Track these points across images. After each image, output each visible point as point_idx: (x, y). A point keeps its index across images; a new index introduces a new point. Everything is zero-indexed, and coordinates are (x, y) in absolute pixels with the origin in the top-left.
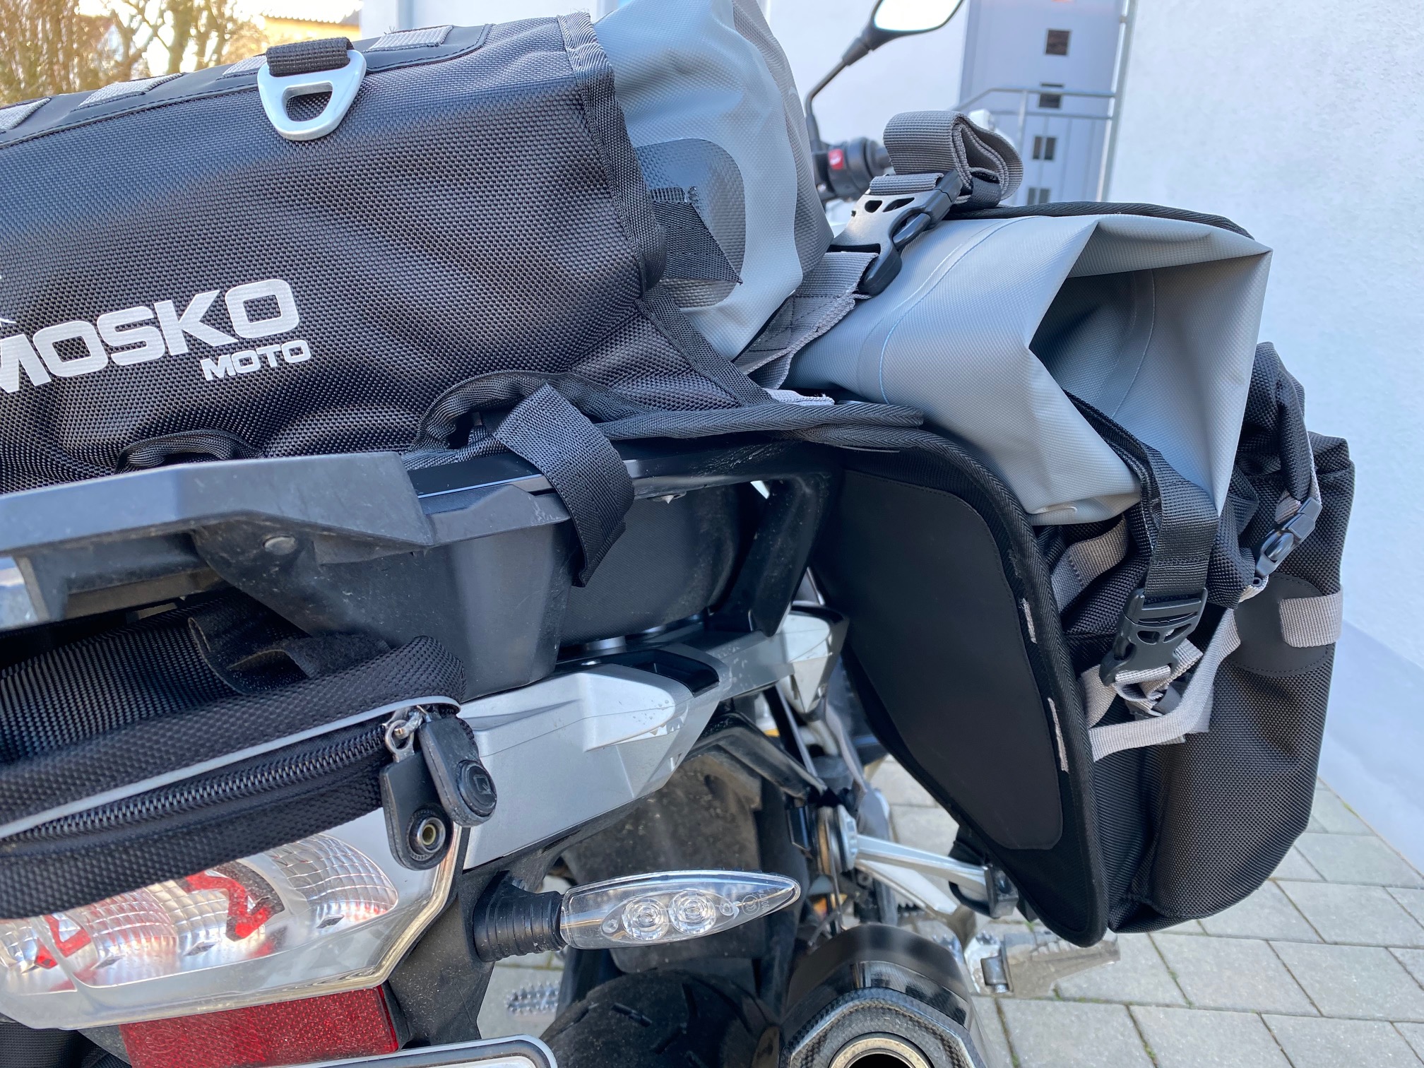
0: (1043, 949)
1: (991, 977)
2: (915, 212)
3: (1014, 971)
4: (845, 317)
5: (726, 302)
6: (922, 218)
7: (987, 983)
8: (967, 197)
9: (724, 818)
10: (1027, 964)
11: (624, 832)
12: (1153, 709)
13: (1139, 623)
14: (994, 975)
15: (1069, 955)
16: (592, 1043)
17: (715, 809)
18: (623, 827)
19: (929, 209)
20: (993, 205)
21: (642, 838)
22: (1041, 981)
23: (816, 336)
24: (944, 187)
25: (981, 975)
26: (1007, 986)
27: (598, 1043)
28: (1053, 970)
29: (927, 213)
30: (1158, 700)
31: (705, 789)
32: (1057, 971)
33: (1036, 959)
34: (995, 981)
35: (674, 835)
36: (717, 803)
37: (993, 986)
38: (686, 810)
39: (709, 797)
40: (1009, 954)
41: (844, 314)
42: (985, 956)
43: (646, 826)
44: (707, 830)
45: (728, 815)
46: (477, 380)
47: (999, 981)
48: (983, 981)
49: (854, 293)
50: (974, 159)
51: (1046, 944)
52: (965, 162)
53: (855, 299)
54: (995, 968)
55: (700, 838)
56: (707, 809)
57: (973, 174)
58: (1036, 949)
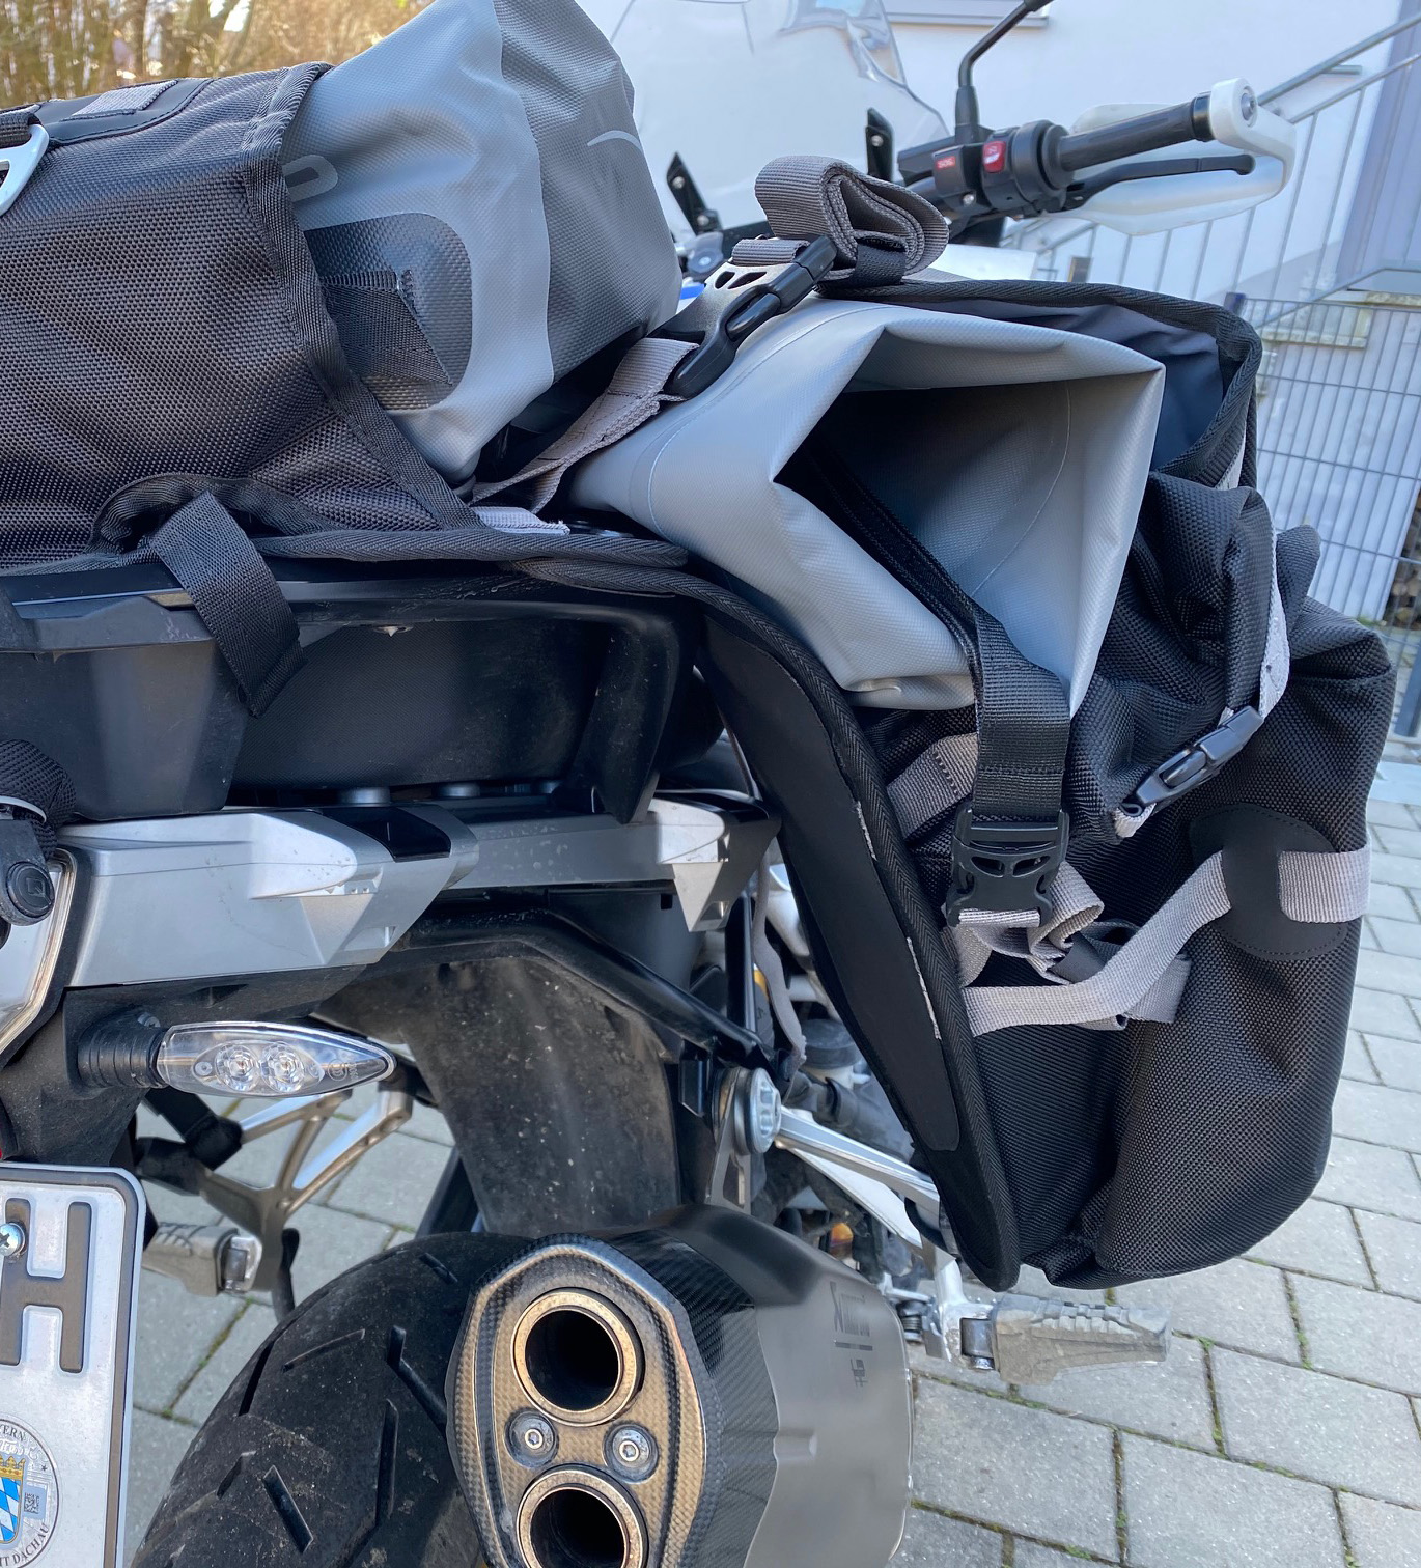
0: (1049, 1322)
1: (971, 1346)
2: (761, 291)
3: (1003, 1343)
4: (643, 425)
5: (442, 405)
6: (768, 300)
7: (964, 1352)
8: (849, 270)
9: (630, 1065)
10: (1023, 1337)
11: (506, 1062)
12: (1049, 970)
13: (971, 845)
14: (977, 1342)
15: (1087, 1338)
16: (380, 1287)
17: (620, 1051)
18: (504, 1056)
19: (777, 289)
20: (896, 281)
21: (528, 1073)
22: (1043, 1365)
23: (600, 445)
24: (804, 260)
25: (958, 1339)
26: (991, 1360)
27: (385, 1290)
28: (1061, 1353)
29: (775, 293)
30: (1057, 960)
31: (607, 1023)
32: (1067, 1356)
33: (1037, 1334)
34: (976, 1352)
35: (570, 1076)
36: (621, 1044)
37: (973, 1358)
38: (585, 1047)
39: (612, 1035)
40: (999, 1318)
41: (642, 419)
42: (969, 1316)
43: (533, 1059)
44: (612, 1079)
45: (635, 1063)
46: (149, 481)
47: (982, 1353)
48: (958, 1347)
49: (660, 393)
50: (860, 219)
51: (1056, 1317)
52: (847, 224)
53: (661, 402)
54: (980, 1335)
55: (603, 1087)
56: (610, 1051)
57: (860, 241)
58: (1040, 1321)
